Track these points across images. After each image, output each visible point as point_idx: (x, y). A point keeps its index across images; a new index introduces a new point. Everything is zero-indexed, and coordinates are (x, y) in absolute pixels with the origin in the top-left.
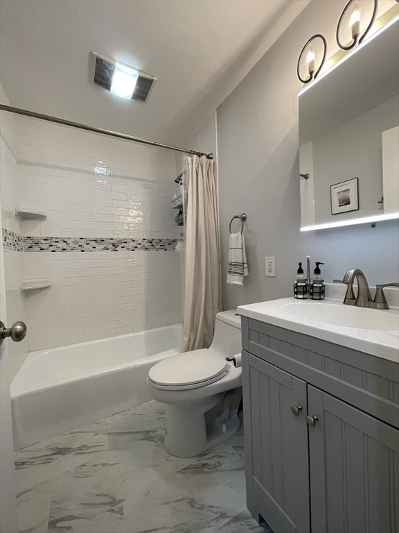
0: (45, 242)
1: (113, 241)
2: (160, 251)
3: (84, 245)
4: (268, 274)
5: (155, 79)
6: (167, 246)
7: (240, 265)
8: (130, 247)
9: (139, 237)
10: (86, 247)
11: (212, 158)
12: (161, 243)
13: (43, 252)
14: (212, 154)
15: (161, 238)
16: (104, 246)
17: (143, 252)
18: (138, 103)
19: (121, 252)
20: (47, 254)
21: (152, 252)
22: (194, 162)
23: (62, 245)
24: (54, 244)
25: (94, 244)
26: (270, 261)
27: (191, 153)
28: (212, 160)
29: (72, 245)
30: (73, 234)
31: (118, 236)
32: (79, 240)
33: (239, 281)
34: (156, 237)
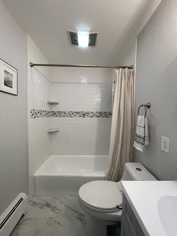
0: (58, 113)
1: (83, 113)
2: (104, 118)
3: (72, 114)
4: (163, 149)
5: (98, 32)
6: (108, 115)
7: (142, 138)
8: (90, 116)
9: (95, 111)
10: (72, 115)
11: (132, 68)
12: (105, 114)
13: (57, 117)
14: (133, 66)
15: (105, 112)
16: (79, 115)
17: (96, 118)
18: (92, 48)
19: (87, 118)
20: (58, 118)
21: (101, 118)
22: (120, 72)
23: (63, 114)
24: (61, 114)
25: (75, 114)
26: (165, 140)
27: (119, 68)
28: (132, 70)
29: (67, 114)
30: (68, 110)
31: (85, 110)
32: (70, 112)
33: (141, 148)
34: (103, 111)
